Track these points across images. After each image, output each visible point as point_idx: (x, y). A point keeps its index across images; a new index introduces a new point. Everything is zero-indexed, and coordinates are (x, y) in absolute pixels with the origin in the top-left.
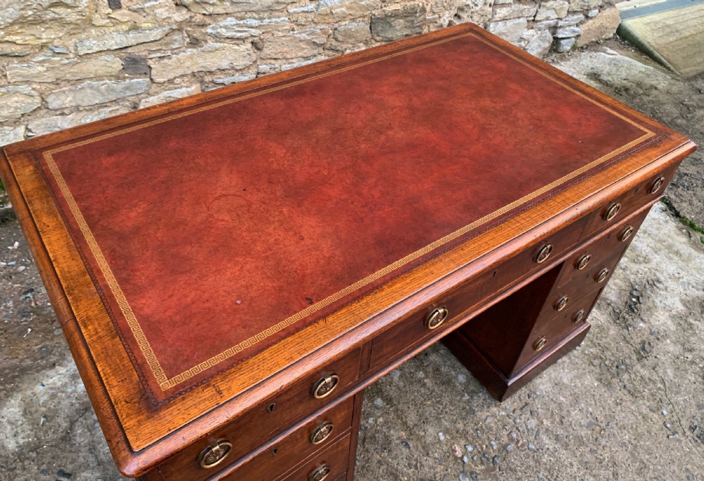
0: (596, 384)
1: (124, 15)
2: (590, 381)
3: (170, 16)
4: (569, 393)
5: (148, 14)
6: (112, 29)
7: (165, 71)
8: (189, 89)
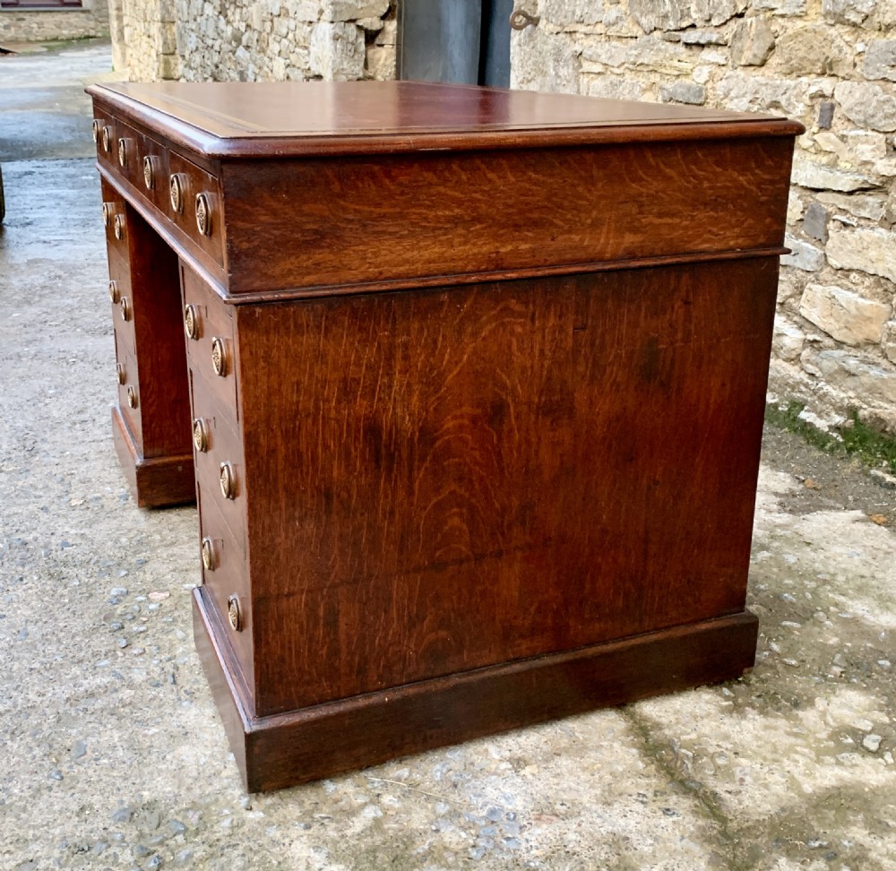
0: (146, 793)
1: (828, 140)
2: (159, 787)
3: (873, 160)
4: (156, 743)
5: (851, 150)
6: (814, 157)
7: (841, 249)
8: (861, 301)
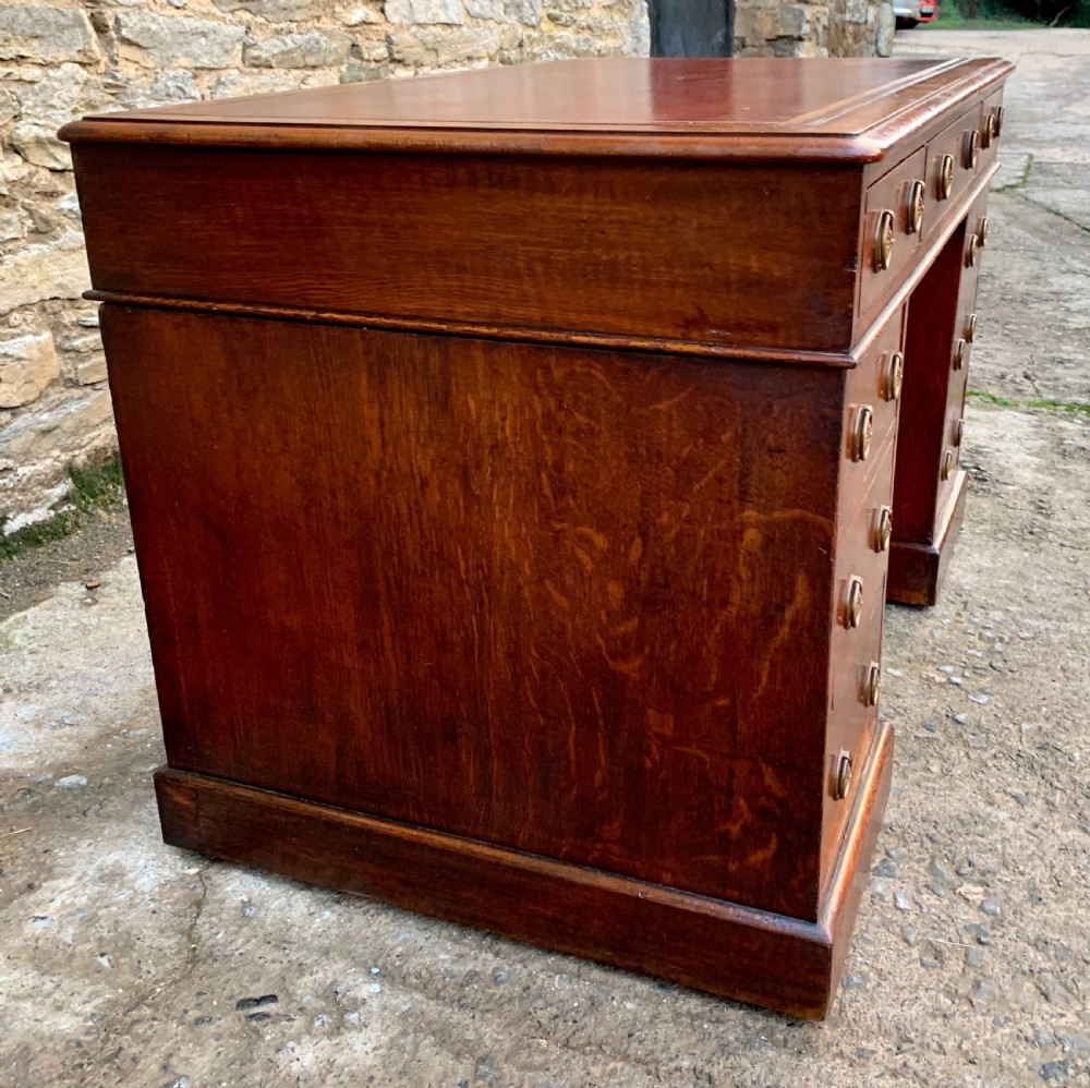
0: (1027, 555)
2: (1016, 554)
4: (1005, 574)
8: (38, 338)
